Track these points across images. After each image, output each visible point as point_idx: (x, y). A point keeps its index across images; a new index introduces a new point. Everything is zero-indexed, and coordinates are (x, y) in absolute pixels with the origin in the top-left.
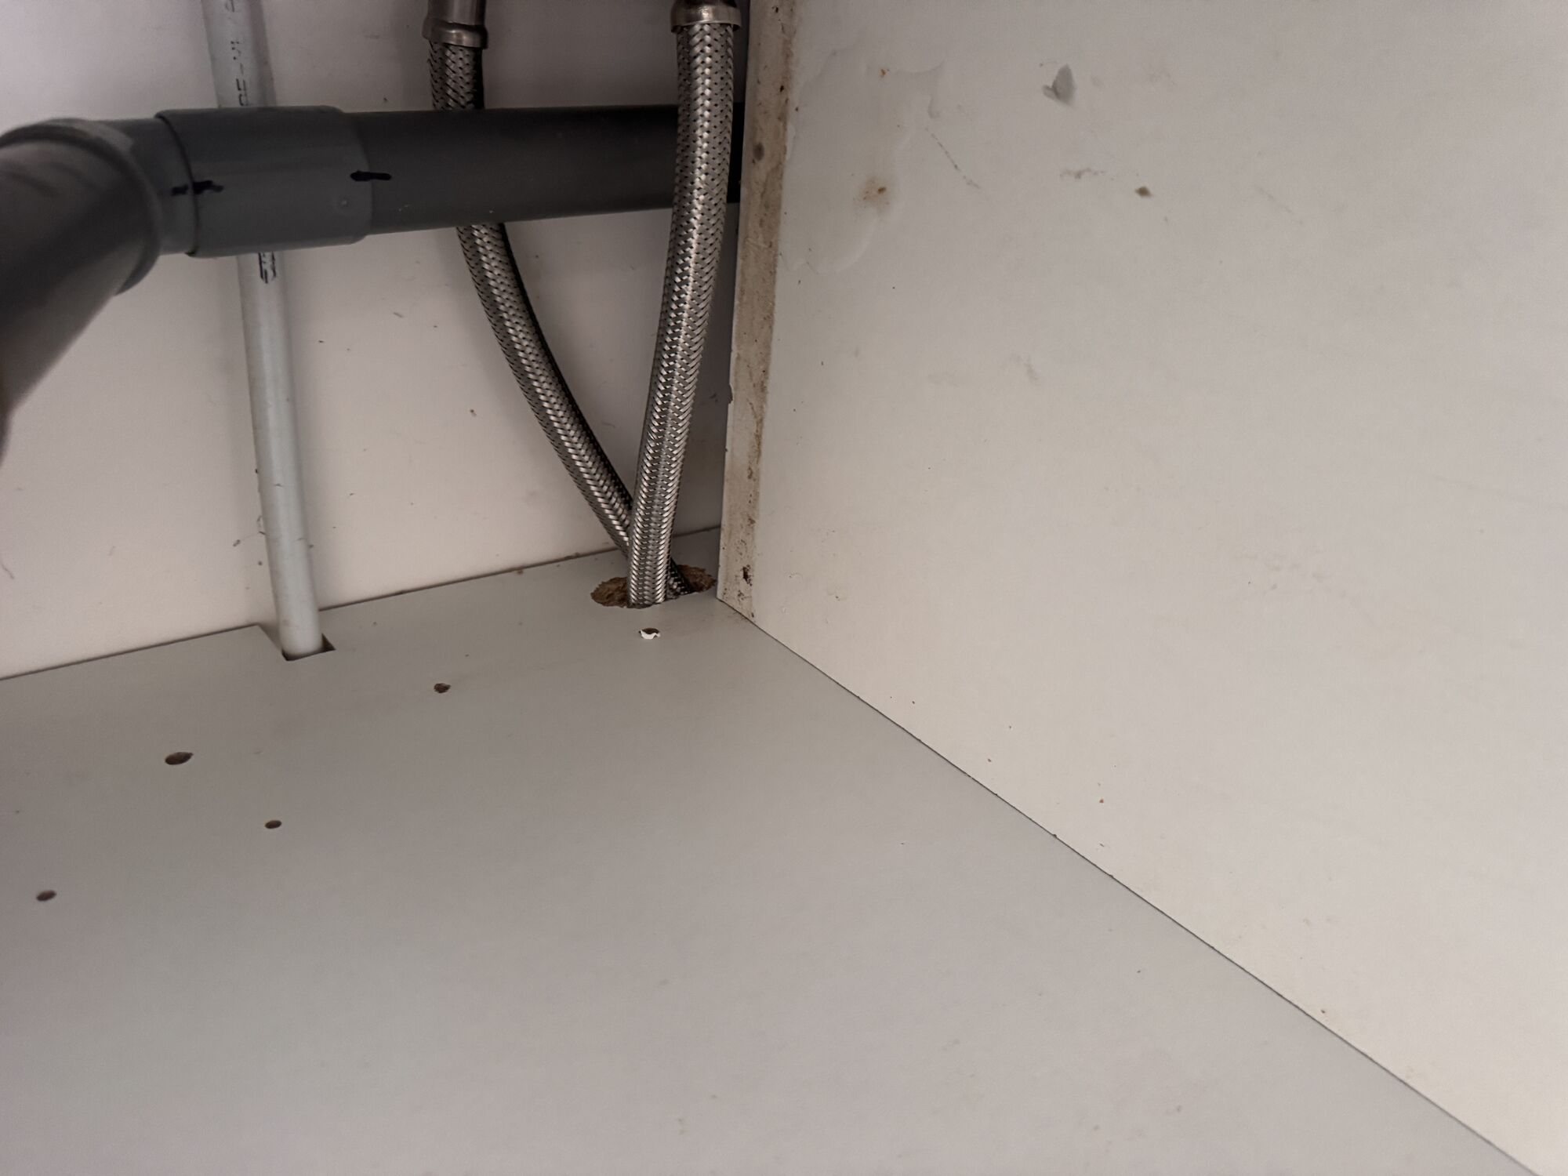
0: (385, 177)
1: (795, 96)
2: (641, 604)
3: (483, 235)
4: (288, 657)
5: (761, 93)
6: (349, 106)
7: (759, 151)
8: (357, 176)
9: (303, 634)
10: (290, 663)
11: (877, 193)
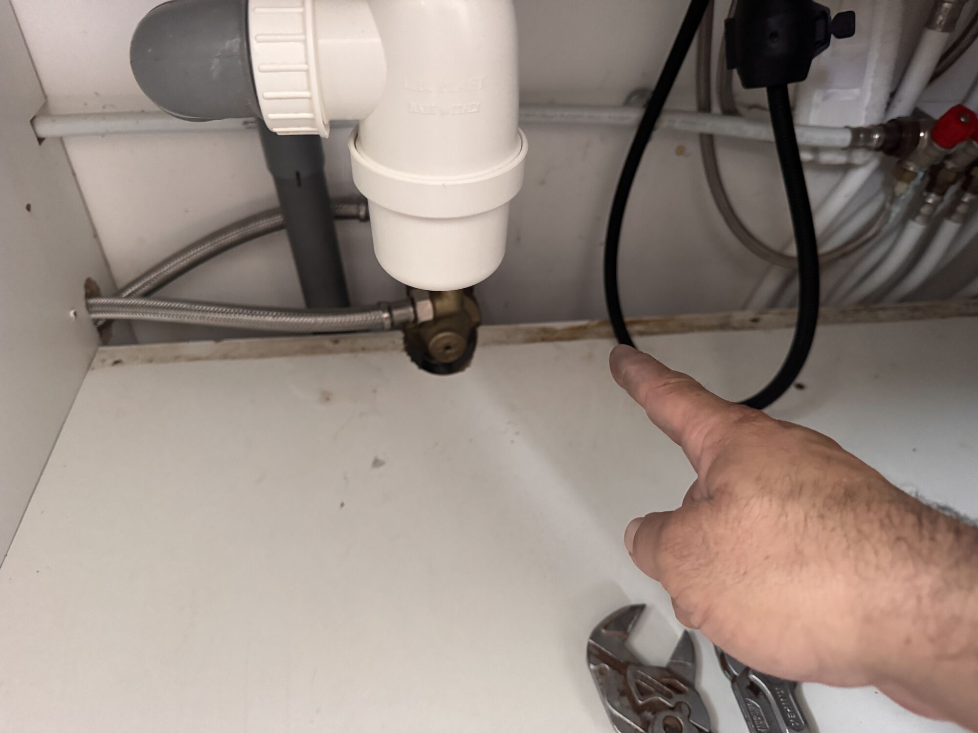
0: (299, 184)
1: (361, 355)
2: (89, 307)
3: (278, 219)
4: (32, 121)
5: (361, 340)
6: (327, 168)
7: (336, 342)
8: (298, 174)
9: (45, 128)
10: (29, 123)
11: (327, 397)
